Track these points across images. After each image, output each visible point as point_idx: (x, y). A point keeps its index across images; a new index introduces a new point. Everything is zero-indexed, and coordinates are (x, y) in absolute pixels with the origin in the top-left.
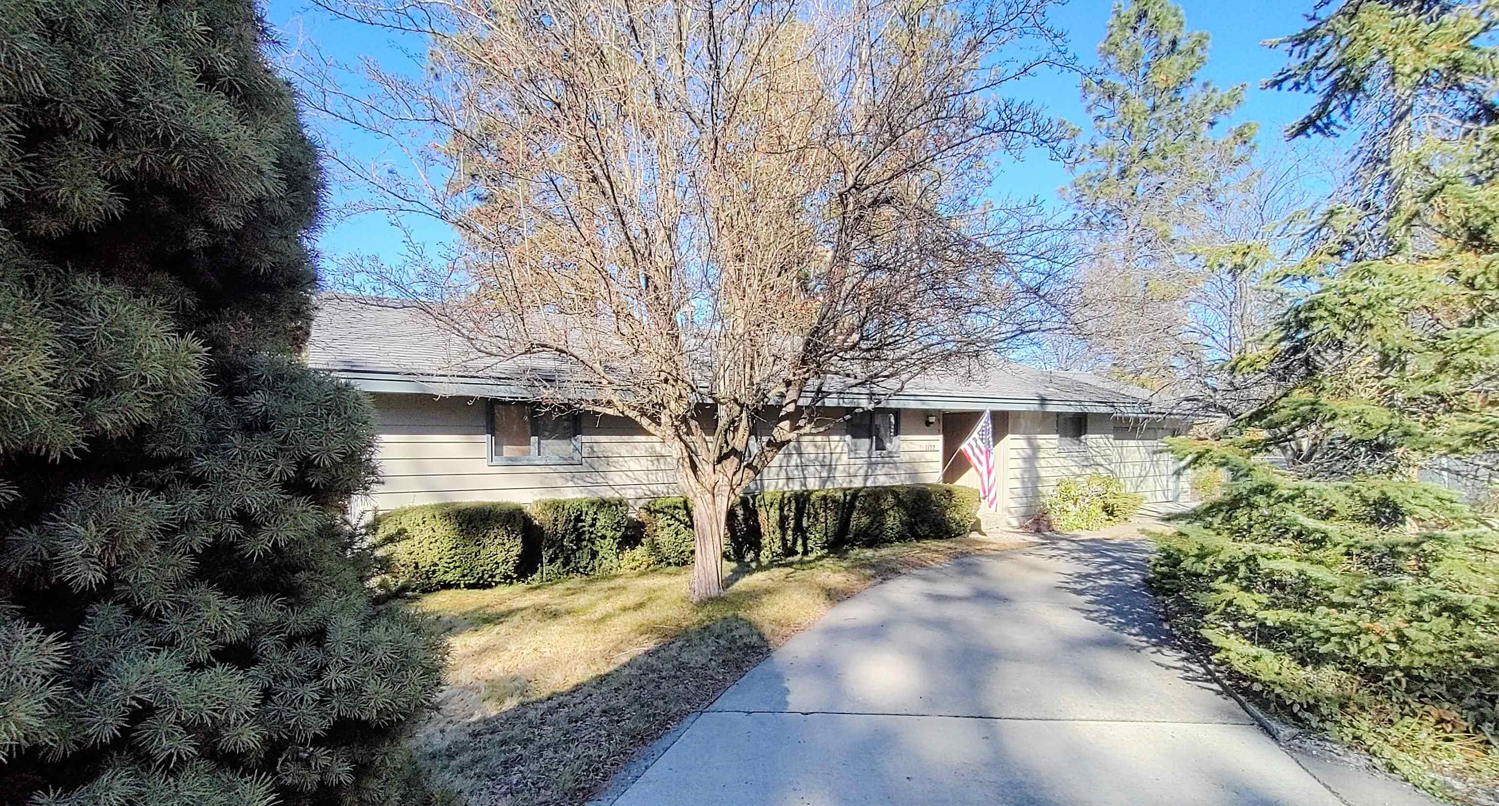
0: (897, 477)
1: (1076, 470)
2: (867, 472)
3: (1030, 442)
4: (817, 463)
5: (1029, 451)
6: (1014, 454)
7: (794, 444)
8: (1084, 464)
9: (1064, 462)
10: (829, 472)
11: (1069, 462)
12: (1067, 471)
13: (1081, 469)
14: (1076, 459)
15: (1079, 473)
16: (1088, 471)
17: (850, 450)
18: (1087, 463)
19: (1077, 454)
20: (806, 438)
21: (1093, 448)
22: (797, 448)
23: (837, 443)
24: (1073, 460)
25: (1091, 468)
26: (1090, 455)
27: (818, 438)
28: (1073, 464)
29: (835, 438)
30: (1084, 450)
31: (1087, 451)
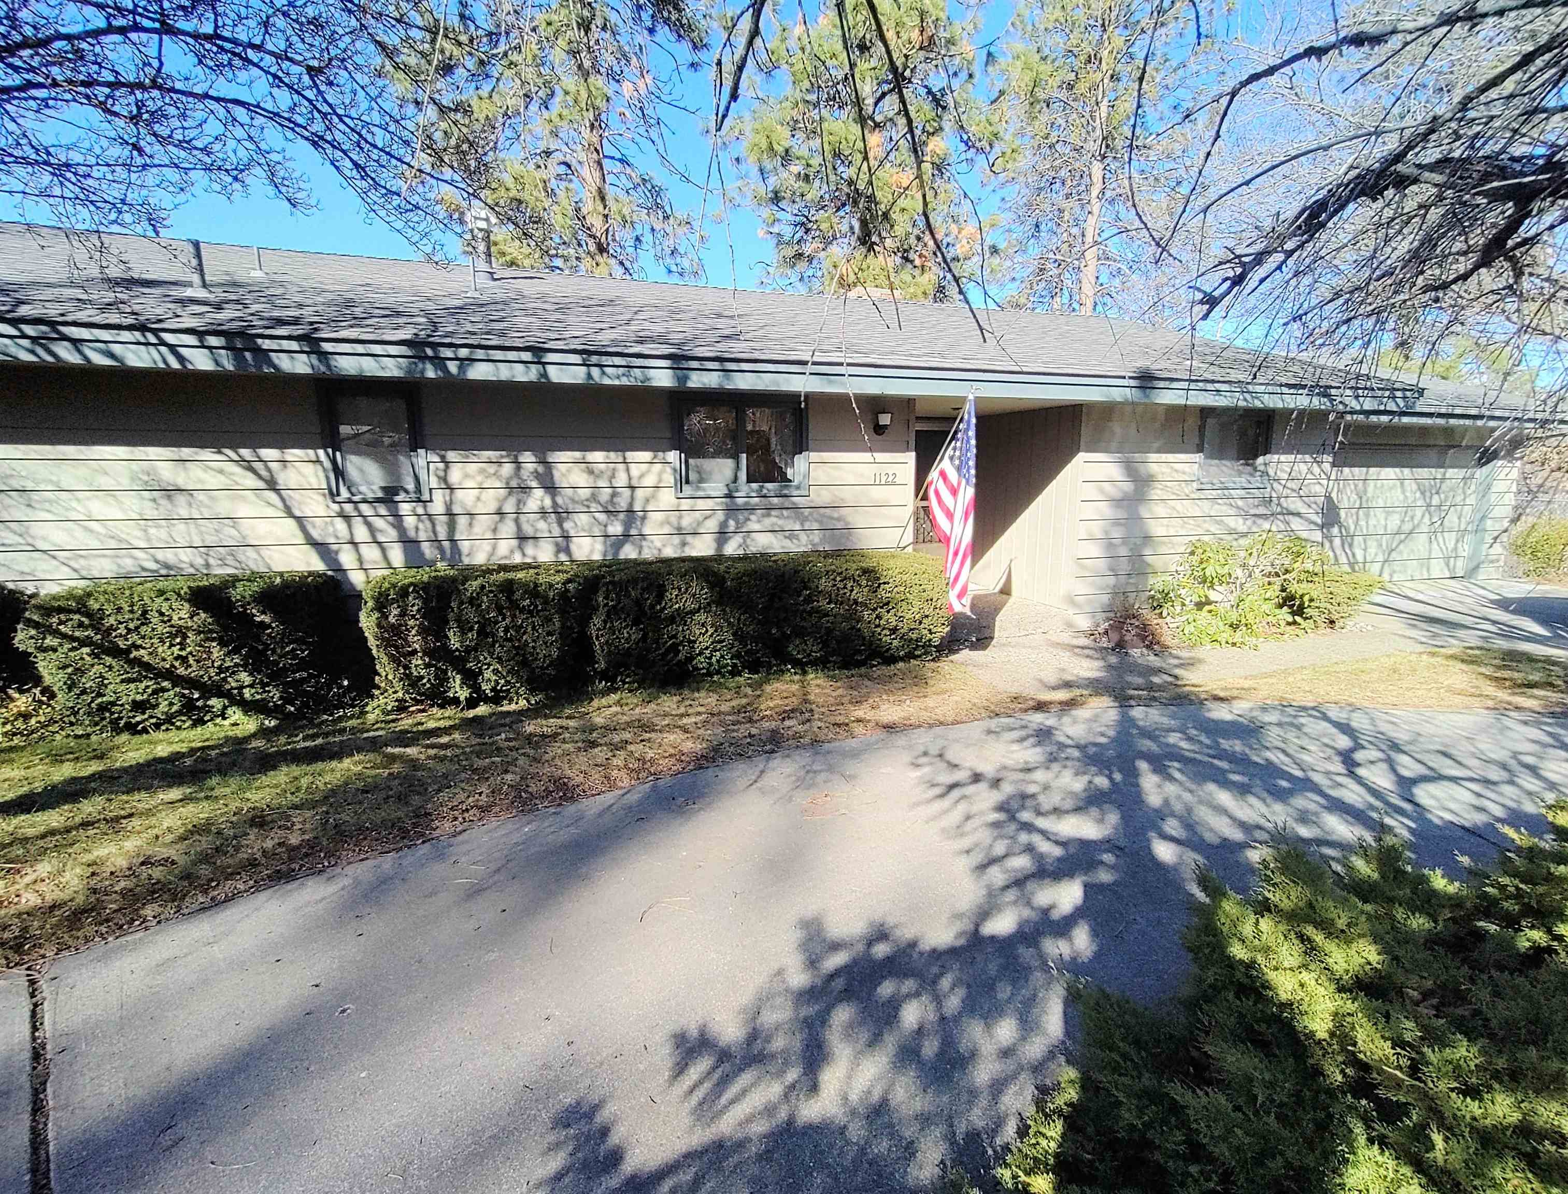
0: (803, 537)
1: (1240, 525)
2: (724, 524)
3: (1131, 470)
4: (594, 507)
5: (1128, 487)
6: (1091, 492)
7: (532, 467)
8: (1257, 512)
9: (1210, 509)
10: (628, 526)
11: (1222, 508)
12: (1217, 526)
13: (1249, 522)
14: (1240, 502)
15: (1245, 529)
16: (1266, 525)
17: (684, 480)
18: (1264, 511)
19: (1243, 493)
20: (564, 456)
21: (1281, 482)
22: (543, 476)
23: (647, 465)
24: (1231, 505)
25: (1273, 519)
26: (1274, 495)
27: (597, 455)
28: (1233, 511)
29: (641, 456)
30: (1260, 485)
31: (1266, 488)
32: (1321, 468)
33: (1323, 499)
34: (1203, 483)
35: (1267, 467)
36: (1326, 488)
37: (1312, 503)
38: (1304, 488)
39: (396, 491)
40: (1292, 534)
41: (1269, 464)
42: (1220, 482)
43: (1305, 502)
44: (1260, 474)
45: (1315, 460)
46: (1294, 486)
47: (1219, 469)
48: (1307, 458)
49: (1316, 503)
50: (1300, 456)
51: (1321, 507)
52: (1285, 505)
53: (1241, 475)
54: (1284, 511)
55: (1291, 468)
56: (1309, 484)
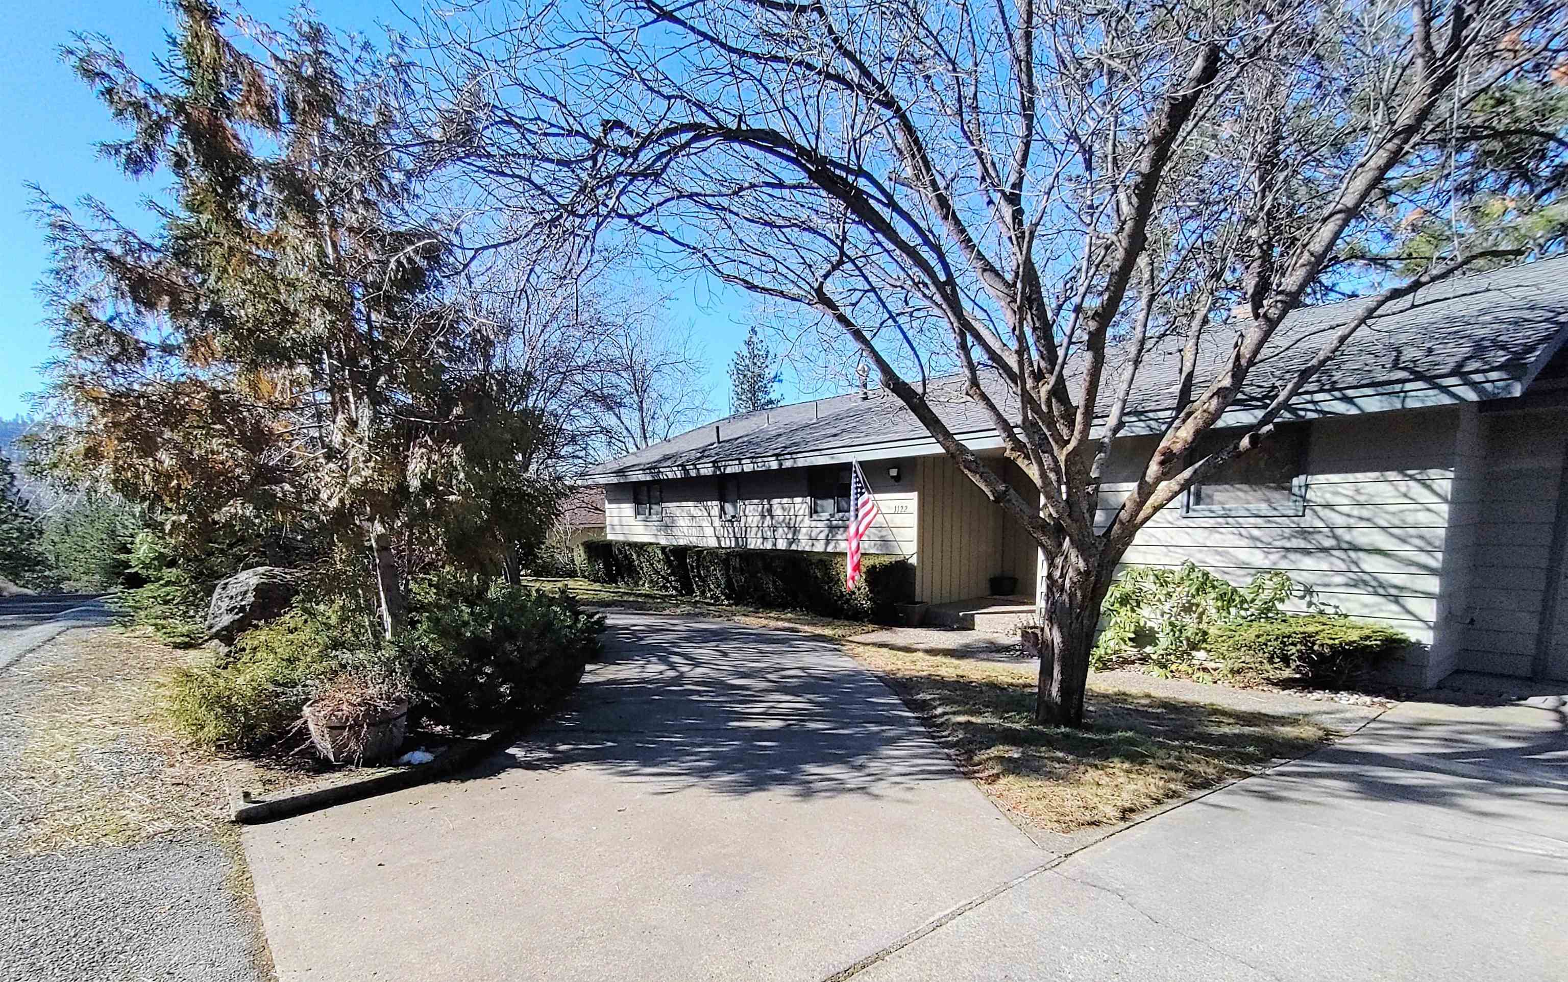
2: (828, 535)
4: (784, 525)
7: (767, 506)
8: (1288, 545)
9: (1206, 538)
10: (794, 534)
11: (1227, 538)
12: (1218, 558)
13: (1274, 557)
14: (1256, 532)
15: (1267, 564)
16: (1308, 562)
17: (813, 511)
18: (1302, 544)
19: (1259, 521)
20: (775, 501)
21: (1337, 508)
22: (770, 511)
23: (801, 505)
24: (1241, 535)
25: (1322, 555)
26: (1320, 524)
27: (785, 500)
28: (1244, 542)
29: (799, 500)
30: (1291, 513)
31: (1303, 515)
32: (1429, 487)
33: (1442, 532)
34: (1194, 510)
35: (1303, 490)
36: (1446, 516)
37: (1411, 536)
38: (1388, 517)
39: (733, 517)
40: (1366, 577)
41: (1307, 486)
42: (1224, 509)
43: (1392, 535)
44: (1294, 498)
45: (1412, 478)
46: (1365, 513)
47: (1232, 494)
48: (1392, 475)
49: (1421, 537)
50: (1377, 474)
51: (1437, 543)
52: (1347, 537)
53: (1268, 501)
54: (1345, 546)
55: (1357, 491)
56: (1402, 511)
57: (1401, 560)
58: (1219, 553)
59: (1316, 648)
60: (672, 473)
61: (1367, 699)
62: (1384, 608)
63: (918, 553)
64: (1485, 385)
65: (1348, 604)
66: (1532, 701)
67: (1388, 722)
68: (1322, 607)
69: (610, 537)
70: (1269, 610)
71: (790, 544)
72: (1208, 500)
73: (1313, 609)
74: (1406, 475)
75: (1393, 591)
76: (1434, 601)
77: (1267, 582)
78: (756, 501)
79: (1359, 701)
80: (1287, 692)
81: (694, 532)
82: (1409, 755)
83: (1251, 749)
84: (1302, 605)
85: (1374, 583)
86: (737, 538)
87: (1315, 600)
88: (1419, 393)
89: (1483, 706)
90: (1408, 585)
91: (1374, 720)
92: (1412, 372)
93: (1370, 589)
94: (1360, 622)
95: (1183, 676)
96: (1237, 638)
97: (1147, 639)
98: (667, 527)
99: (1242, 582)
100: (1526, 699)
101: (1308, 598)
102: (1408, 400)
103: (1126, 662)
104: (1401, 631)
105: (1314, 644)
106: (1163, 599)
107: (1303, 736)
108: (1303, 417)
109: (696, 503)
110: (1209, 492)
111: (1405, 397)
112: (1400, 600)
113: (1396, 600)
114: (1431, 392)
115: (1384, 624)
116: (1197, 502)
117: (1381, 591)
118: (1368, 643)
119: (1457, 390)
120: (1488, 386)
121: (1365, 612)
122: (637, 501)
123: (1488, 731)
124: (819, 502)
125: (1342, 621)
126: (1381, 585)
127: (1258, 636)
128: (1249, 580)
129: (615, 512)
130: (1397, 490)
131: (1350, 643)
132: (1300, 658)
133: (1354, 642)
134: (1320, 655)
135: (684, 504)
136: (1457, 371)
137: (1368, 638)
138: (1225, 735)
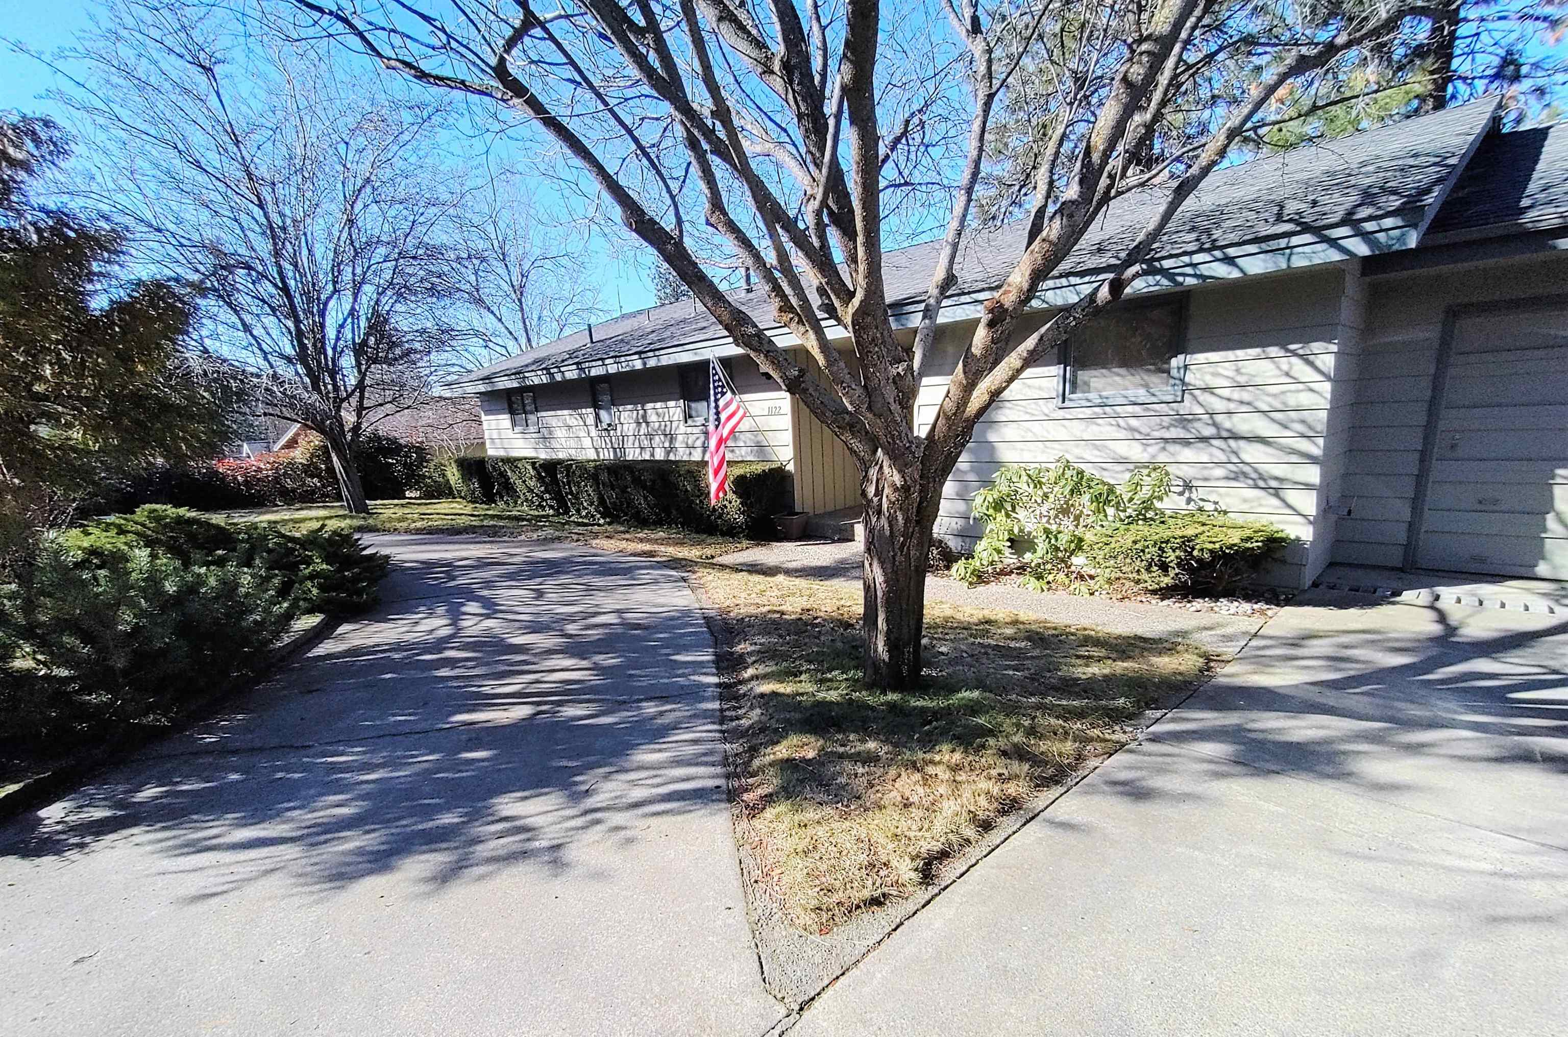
4: (660, 432)
7: (641, 412)
8: (1167, 435)
9: (1083, 431)
10: (671, 442)
11: (1104, 429)
12: (1096, 452)
13: (1152, 450)
14: (1134, 422)
15: (1145, 457)
16: (1187, 454)
17: (688, 416)
18: (1182, 434)
19: (1137, 409)
20: (649, 406)
21: (1216, 391)
22: (644, 417)
23: (674, 409)
24: (1119, 426)
25: (1201, 445)
26: (1199, 410)
27: (658, 405)
28: (1123, 434)
29: (672, 404)
30: (1170, 398)
31: (1182, 401)
32: (1311, 364)
33: (1324, 415)
34: (1071, 400)
35: (1182, 371)
36: (1329, 396)
37: (1293, 421)
38: (1270, 399)
39: (609, 425)
40: (1246, 469)
41: (1186, 367)
42: (1101, 397)
43: (1274, 420)
44: (1172, 381)
45: (1294, 353)
46: (1245, 396)
47: (1109, 380)
48: (1273, 351)
49: (1303, 422)
50: (1258, 351)
51: (1319, 428)
52: (1227, 424)
53: (1147, 386)
54: (1225, 434)
55: (1238, 371)
56: (1283, 393)
57: (1281, 448)
58: (1096, 448)
59: (1195, 553)
60: (537, 379)
61: (1246, 607)
62: (1264, 502)
63: (795, 458)
64: (1377, 235)
65: (1228, 500)
66: (1408, 596)
67: (1271, 638)
68: (1201, 504)
69: (491, 452)
70: (1147, 509)
71: (668, 453)
72: (1086, 388)
73: (1192, 506)
74: (1287, 350)
75: (1274, 484)
76: (1314, 493)
77: (1145, 478)
78: (630, 407)
79: (1240, 610)
80: (1166, 602)
81: (572, 443)
82: (1296, 686)
83: (1122, 700)
84: (1181, 502)
85: (1254, 476)
86: (615, 449)
87: (1194, 496)
88: (1307, 249)
89: (1362, 607)
90: (1289, 476)
91: (1255, 635)
92: (1298, 224)
93: (1251, 482)
94: (1239, 519)
95: (1061, 588)
96: (1112, 546)
97: (1026, 545)
98: (546, 438)
99: (1120, 479)
100: (1400, 594)
101: (1187, 494)
102: (1294, 258)
103: (1004, 573)
104: (1281, 527)
105: (1193, 549)
106: (1039, 501)
107: (1182, 668)
108: (1182, 284)
109: (570, 412)
110: (1086, 378)
111: (1291, 254)
112: (1281, 493)
113: (1276, 493)
114: (1319, 247)
115: (1265, 520)
116: (1072, 392)
117: (1261, 484)
118: (1249, 545)
119: (1348, 243)
120: (1381, 236)
121: (1245, 507)
122: (512, 412)
123: (1373, 642)
124: (693, 405)
125: (1221, 519)
126: (1262, 478)
127: (1135, 542)
128: (1128, 476)
129: (493, 424)
130: (1279, 368)
131: (1230, 547)
132: (1179, 565)
133: (1235, 545)
134: (1200, 561)
135: (559, 413)
136: (1348, 220)
137: (1249, 539)
138: (1092, 679)
